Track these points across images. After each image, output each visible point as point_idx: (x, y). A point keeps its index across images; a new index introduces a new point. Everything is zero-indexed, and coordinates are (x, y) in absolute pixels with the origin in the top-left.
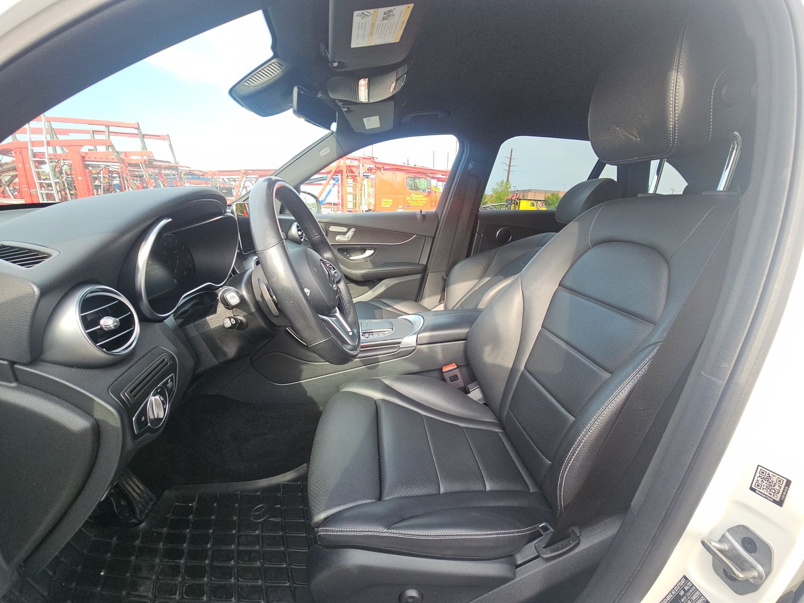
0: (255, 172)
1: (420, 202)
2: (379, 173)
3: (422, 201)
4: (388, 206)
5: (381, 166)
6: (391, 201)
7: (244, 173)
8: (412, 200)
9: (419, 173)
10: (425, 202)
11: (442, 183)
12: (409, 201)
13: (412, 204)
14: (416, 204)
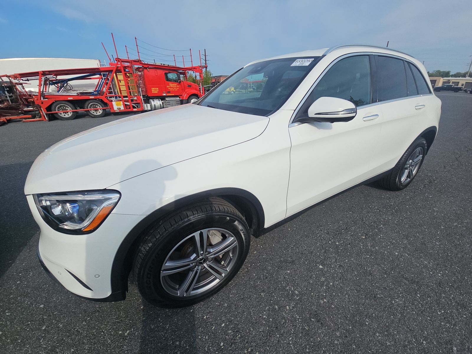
0: (50, 72)
1: (175, 88)
2: (145, 70)
3: (176, 88)
4: (156, 92)
5: (146, 66)
6: (157, 89)
7: (42, 74)
8: (170, 88)
9: (170, 70)
10: (178, 88)
11: (183, 75)
12: (169, 88)
13: (171, 90)
14: (173, 90)
